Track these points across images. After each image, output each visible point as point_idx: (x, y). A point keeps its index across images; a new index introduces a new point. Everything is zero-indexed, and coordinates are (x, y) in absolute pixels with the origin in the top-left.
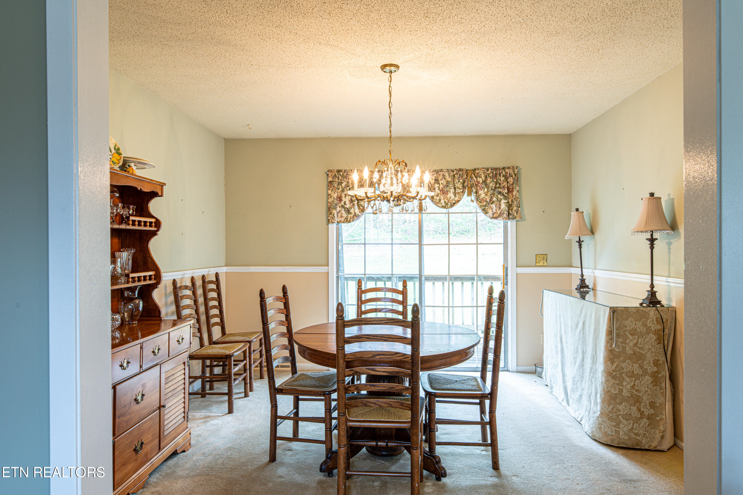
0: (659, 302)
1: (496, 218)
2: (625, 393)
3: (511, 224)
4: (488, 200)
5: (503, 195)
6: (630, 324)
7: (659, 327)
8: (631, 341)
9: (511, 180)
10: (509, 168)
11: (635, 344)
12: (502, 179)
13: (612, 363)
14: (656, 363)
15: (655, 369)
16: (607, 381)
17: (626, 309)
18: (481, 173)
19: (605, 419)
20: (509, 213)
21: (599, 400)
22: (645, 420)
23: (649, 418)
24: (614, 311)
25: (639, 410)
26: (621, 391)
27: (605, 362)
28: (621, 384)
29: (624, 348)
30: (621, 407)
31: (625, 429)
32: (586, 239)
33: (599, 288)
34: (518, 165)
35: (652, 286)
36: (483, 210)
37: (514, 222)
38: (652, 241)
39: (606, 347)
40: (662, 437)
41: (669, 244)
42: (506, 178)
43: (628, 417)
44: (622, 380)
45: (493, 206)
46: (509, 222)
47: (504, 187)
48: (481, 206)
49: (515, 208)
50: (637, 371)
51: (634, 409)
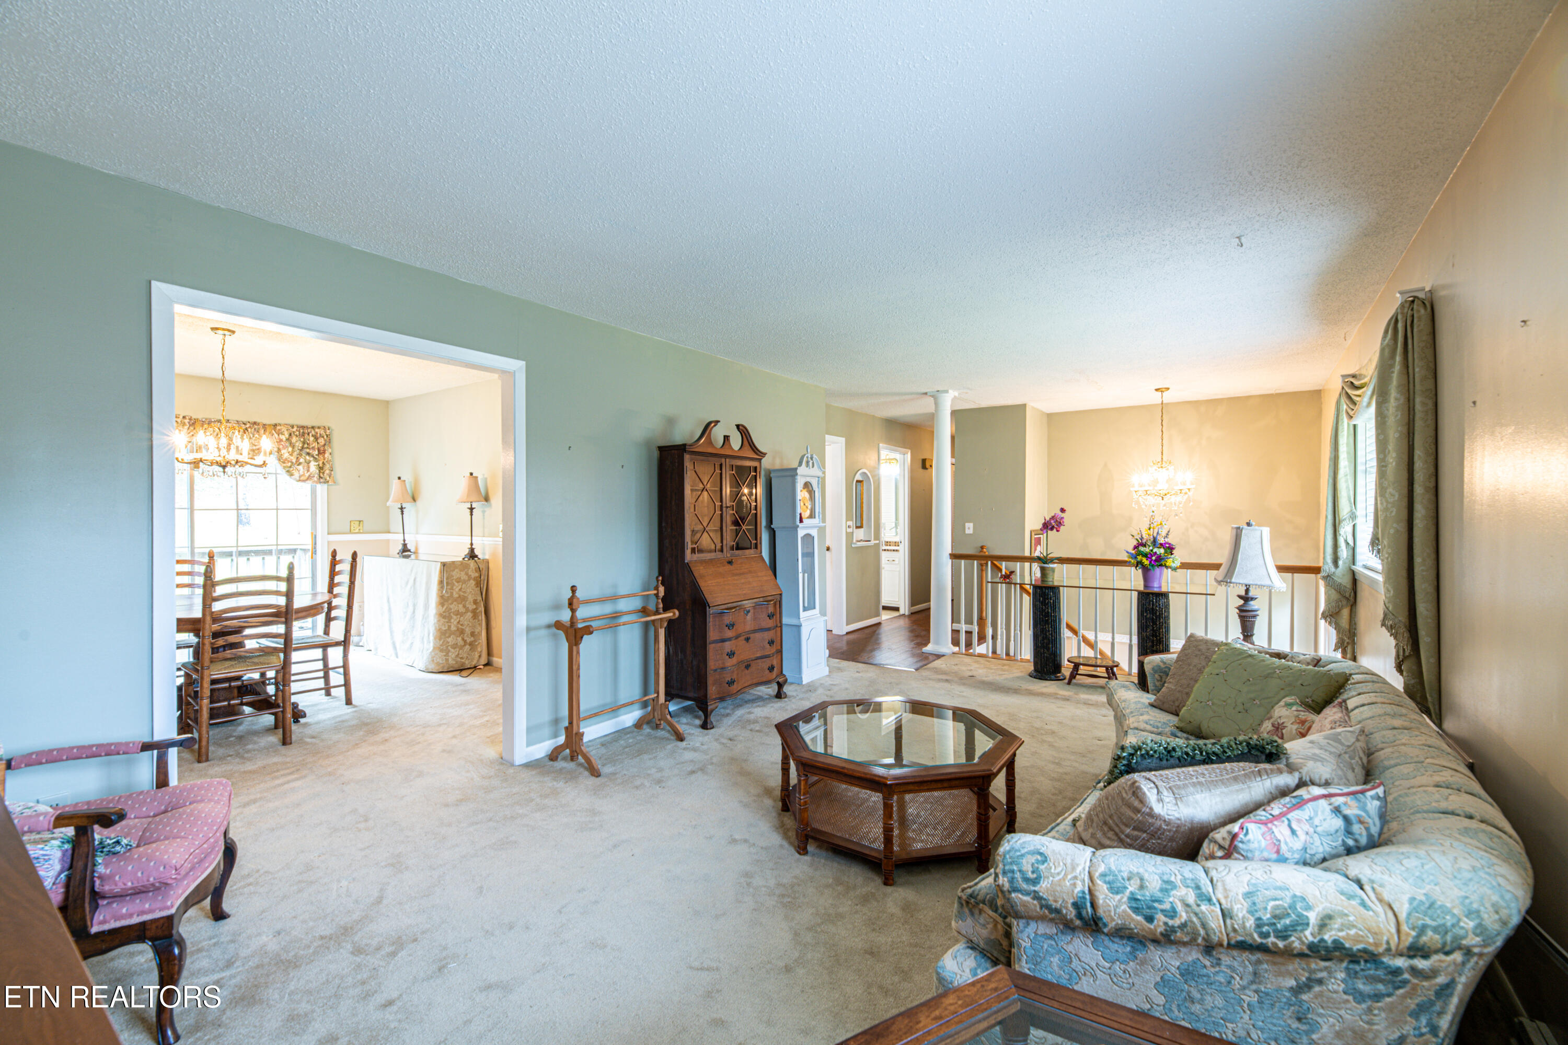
0: (476, 556)
1: (304, 481)
2: (453, 628)
3: (321, 489)
4: (294, 461)
5: (313, 456)
6: (456, 574)
7: (477, 575)
8: (457, 587)
9: (321, 441)
10: (319, 428)
11: (460, 590)
12: (312, 439)
13: (443, 606)
14: (475, 602)
15: (474, 607)
16: (439, 621)
17: (453, 562)
18: (284, 429)
19: (437, 651)
20: (320, 477)
21: (432, 638)
22: (467, 647)
23: (471, 644)
24: (444, 565)
25: (463, 639)
26: (449, 627)
27: (437, 606)
28: (449, 621)
29: (452, 593)
30: (449, 640)
31: (453, 656)
32: (408, 506)
33: (420, 551)
34: (329, 425)
35: (472, 544)
36: (288, 471)
37: (325, 486)
38: (472, 509)
39: (438, 594)
40: (480, 656)
41: (484, 512)
42: (316, 439)
43: (455, 646)
44: (450, 618)
45: (300, 467)
46: (319, 486)
47: (313, 448)
48: (284, 467)
49: (327, 472)
50: (462, 610)
51: (459, 639)
